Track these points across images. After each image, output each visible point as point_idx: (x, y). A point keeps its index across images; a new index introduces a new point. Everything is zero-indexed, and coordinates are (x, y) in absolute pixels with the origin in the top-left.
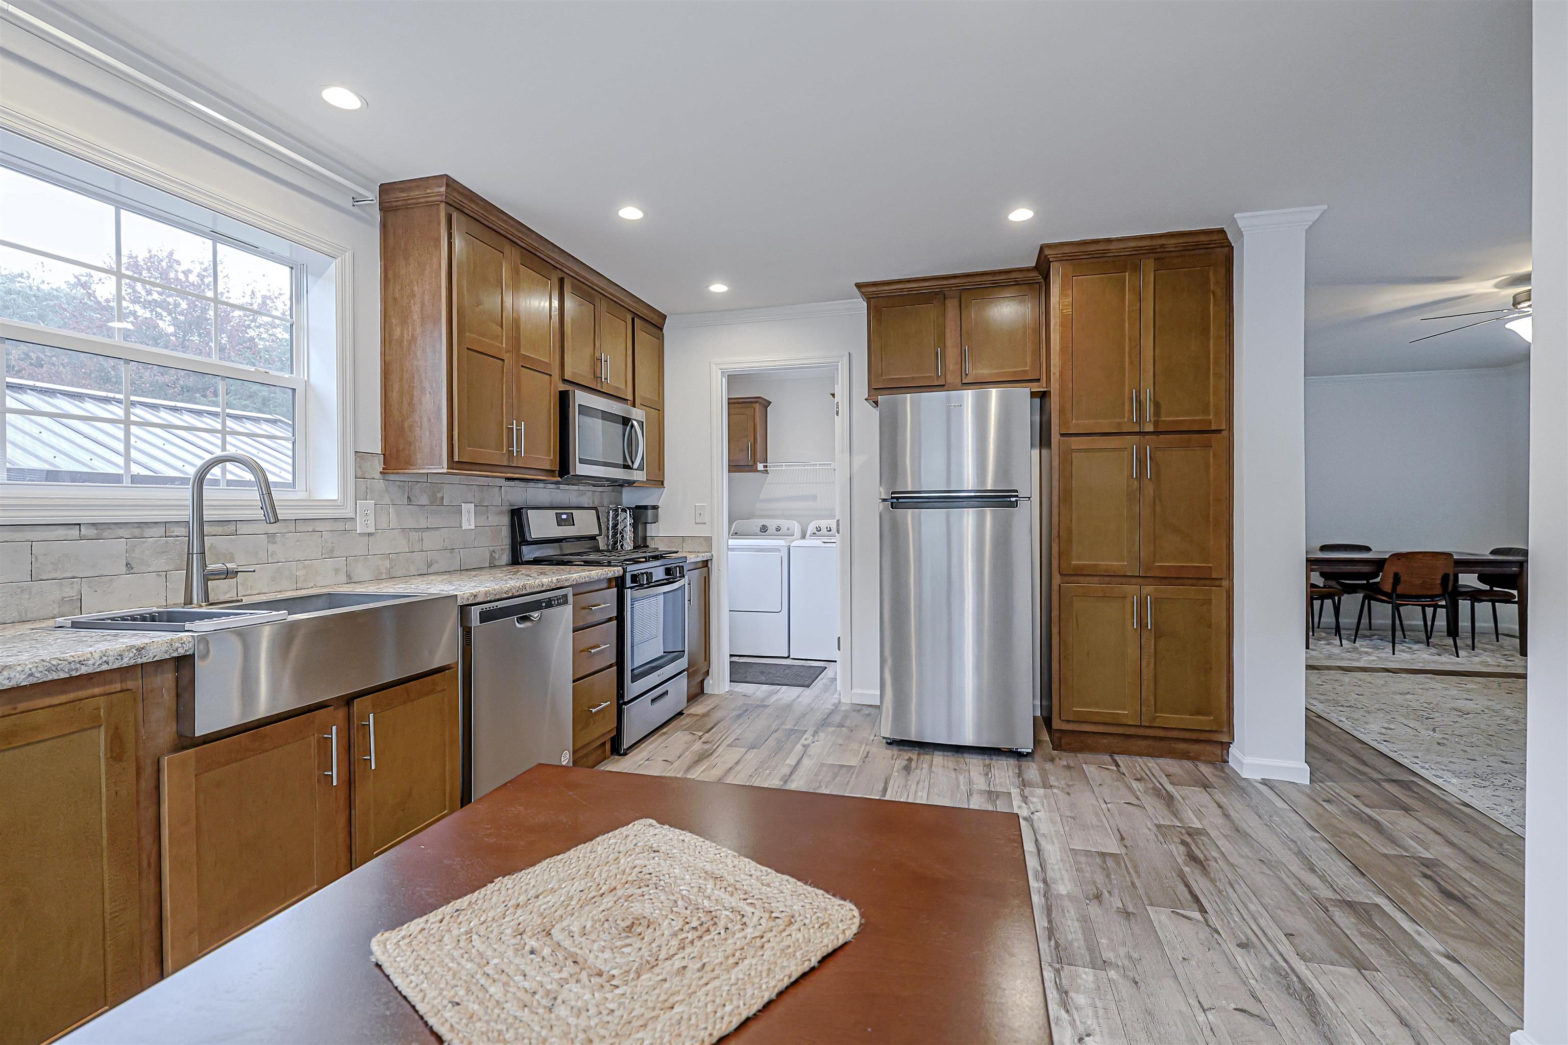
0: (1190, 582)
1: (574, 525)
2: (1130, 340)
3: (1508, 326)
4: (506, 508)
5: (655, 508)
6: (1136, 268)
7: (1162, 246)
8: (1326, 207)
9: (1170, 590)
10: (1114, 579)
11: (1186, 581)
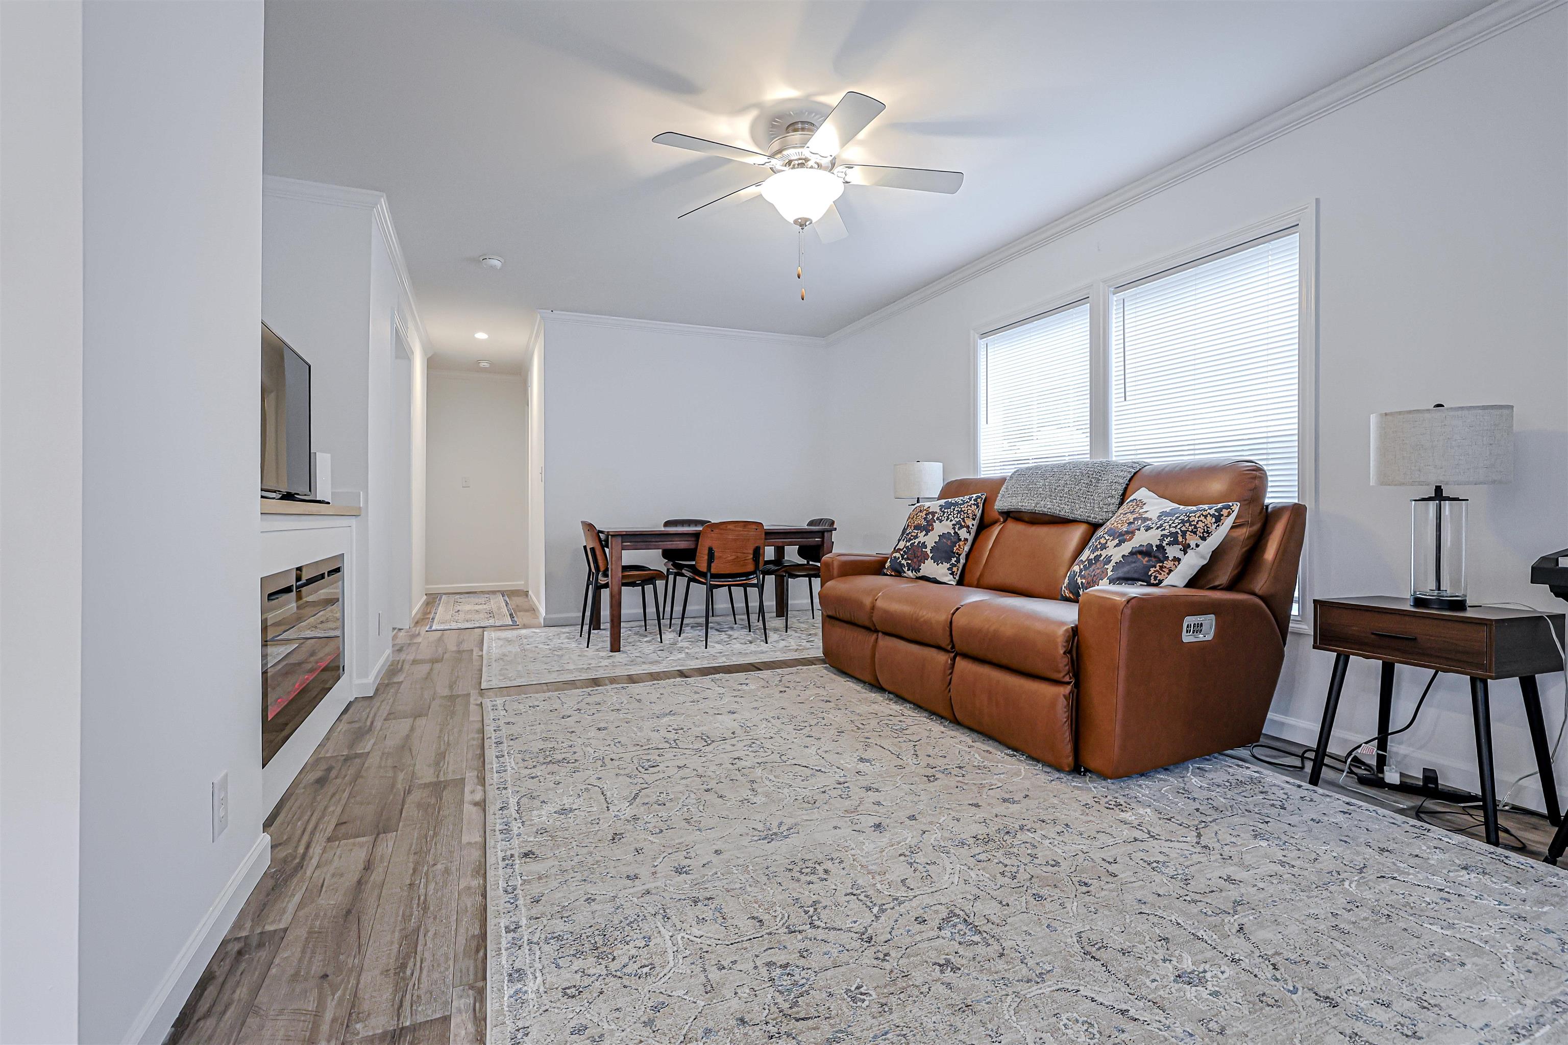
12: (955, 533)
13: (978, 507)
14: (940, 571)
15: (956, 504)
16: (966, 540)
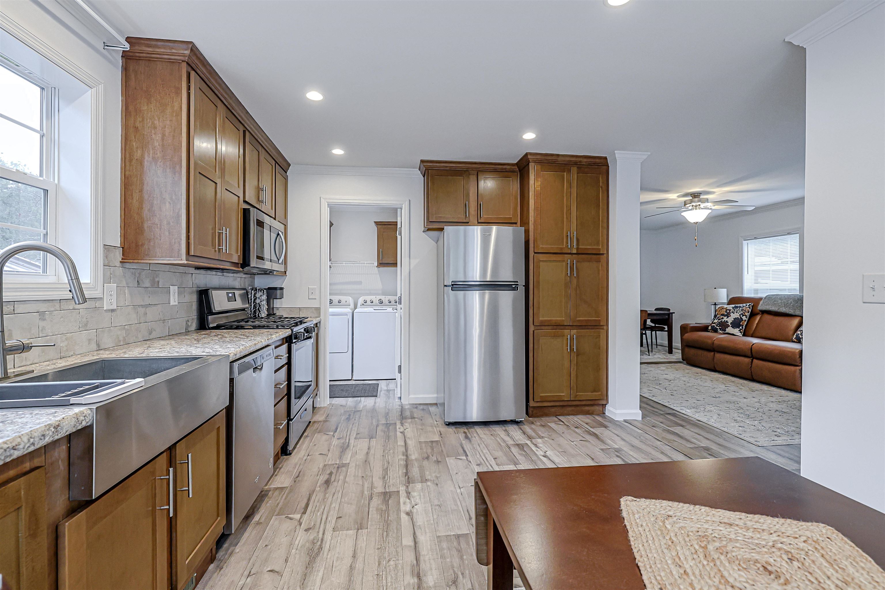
0: (591, 327)
1: (235, 301)
2: (566, 207)
3: (682, 214)
4: (195, 289)
5: (282, 289)
6: (569, 171)
7: (580, 162)
8: (649, 153)
9: (583, 331)
10: (558, 327)
11: (589, 327)
12: (741, 317)
13: (750, 308)
14: (736, 331)
15: (740, 307)
16: (745, 320)
